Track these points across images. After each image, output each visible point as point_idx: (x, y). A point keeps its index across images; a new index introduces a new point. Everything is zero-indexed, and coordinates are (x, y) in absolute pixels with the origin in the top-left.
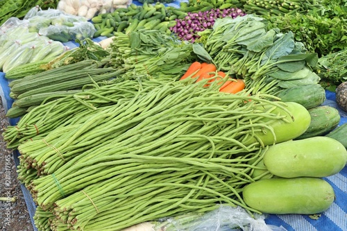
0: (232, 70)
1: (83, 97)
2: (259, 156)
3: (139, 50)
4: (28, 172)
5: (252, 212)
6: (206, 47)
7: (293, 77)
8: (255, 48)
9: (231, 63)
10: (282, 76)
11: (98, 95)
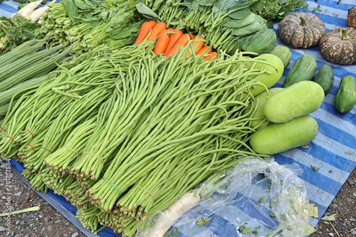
0: (181, 24)
1: (62, 88)
2: (253, 109)
3: (78, 17)
4: (61, 181)
5: (263, 157)
6: (147, 3)
7: (244, 24)
8: (207, 3)
9: (177, 17)
10: (234, 24)
11: (76, 82)
